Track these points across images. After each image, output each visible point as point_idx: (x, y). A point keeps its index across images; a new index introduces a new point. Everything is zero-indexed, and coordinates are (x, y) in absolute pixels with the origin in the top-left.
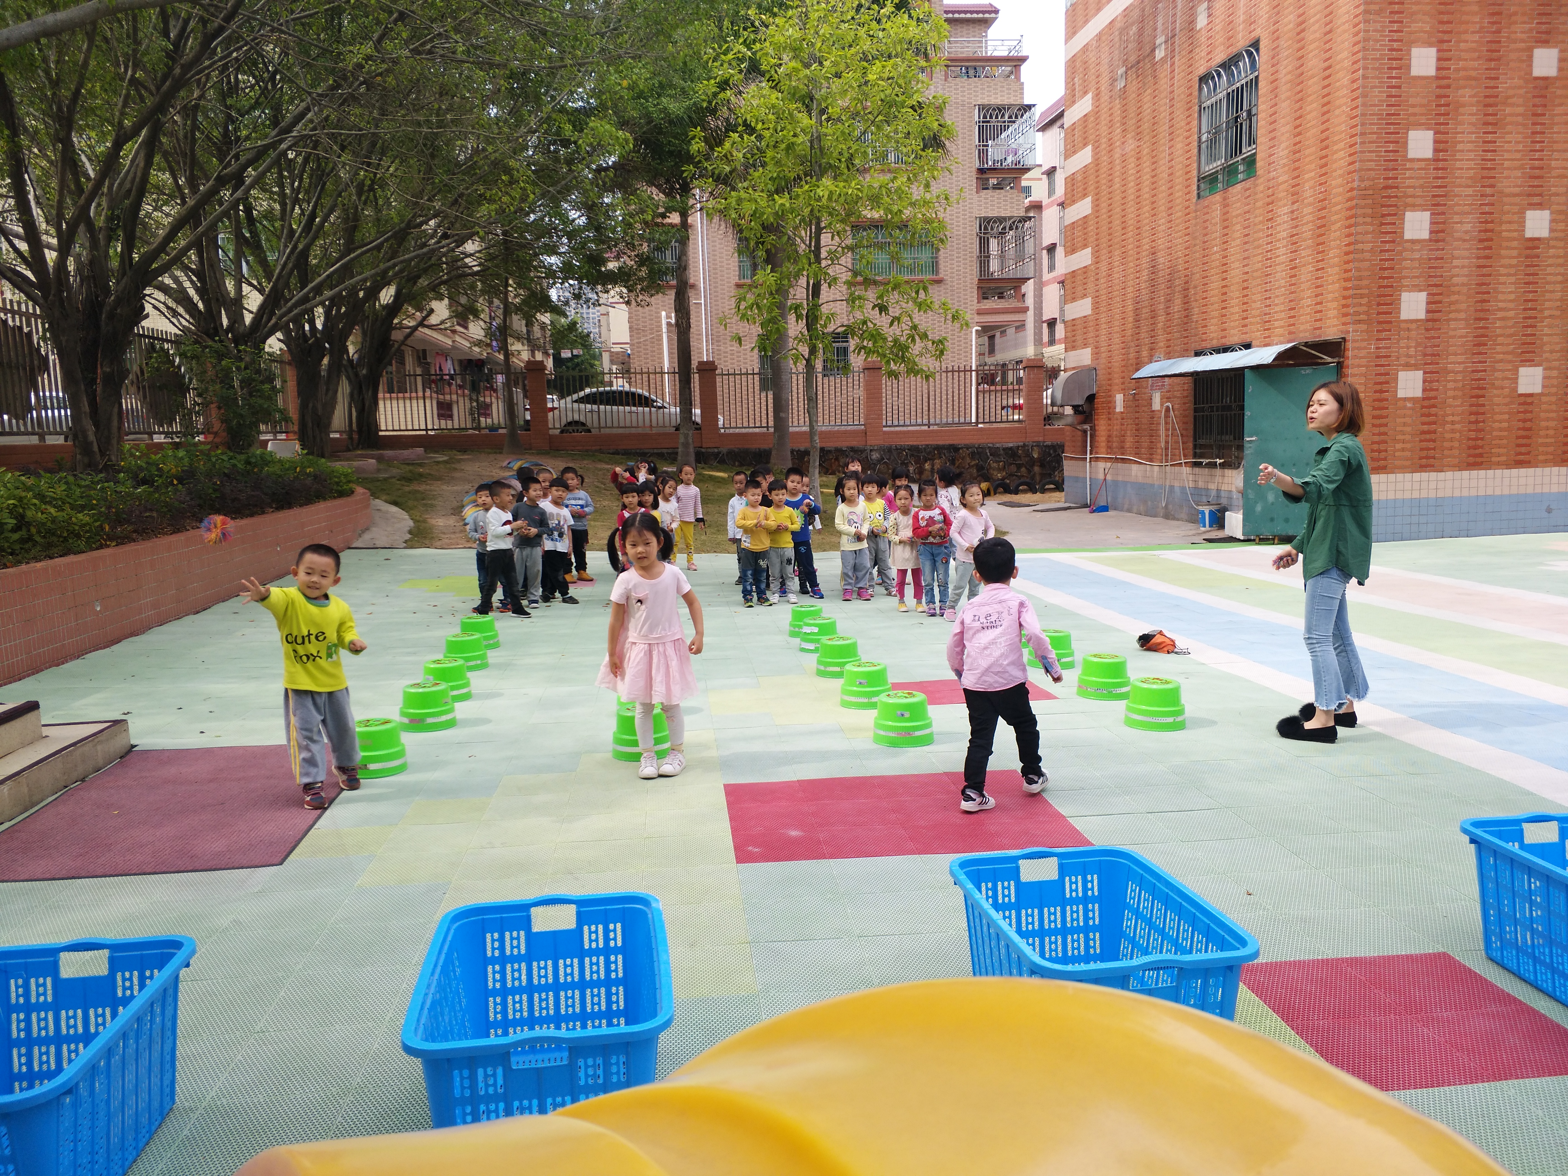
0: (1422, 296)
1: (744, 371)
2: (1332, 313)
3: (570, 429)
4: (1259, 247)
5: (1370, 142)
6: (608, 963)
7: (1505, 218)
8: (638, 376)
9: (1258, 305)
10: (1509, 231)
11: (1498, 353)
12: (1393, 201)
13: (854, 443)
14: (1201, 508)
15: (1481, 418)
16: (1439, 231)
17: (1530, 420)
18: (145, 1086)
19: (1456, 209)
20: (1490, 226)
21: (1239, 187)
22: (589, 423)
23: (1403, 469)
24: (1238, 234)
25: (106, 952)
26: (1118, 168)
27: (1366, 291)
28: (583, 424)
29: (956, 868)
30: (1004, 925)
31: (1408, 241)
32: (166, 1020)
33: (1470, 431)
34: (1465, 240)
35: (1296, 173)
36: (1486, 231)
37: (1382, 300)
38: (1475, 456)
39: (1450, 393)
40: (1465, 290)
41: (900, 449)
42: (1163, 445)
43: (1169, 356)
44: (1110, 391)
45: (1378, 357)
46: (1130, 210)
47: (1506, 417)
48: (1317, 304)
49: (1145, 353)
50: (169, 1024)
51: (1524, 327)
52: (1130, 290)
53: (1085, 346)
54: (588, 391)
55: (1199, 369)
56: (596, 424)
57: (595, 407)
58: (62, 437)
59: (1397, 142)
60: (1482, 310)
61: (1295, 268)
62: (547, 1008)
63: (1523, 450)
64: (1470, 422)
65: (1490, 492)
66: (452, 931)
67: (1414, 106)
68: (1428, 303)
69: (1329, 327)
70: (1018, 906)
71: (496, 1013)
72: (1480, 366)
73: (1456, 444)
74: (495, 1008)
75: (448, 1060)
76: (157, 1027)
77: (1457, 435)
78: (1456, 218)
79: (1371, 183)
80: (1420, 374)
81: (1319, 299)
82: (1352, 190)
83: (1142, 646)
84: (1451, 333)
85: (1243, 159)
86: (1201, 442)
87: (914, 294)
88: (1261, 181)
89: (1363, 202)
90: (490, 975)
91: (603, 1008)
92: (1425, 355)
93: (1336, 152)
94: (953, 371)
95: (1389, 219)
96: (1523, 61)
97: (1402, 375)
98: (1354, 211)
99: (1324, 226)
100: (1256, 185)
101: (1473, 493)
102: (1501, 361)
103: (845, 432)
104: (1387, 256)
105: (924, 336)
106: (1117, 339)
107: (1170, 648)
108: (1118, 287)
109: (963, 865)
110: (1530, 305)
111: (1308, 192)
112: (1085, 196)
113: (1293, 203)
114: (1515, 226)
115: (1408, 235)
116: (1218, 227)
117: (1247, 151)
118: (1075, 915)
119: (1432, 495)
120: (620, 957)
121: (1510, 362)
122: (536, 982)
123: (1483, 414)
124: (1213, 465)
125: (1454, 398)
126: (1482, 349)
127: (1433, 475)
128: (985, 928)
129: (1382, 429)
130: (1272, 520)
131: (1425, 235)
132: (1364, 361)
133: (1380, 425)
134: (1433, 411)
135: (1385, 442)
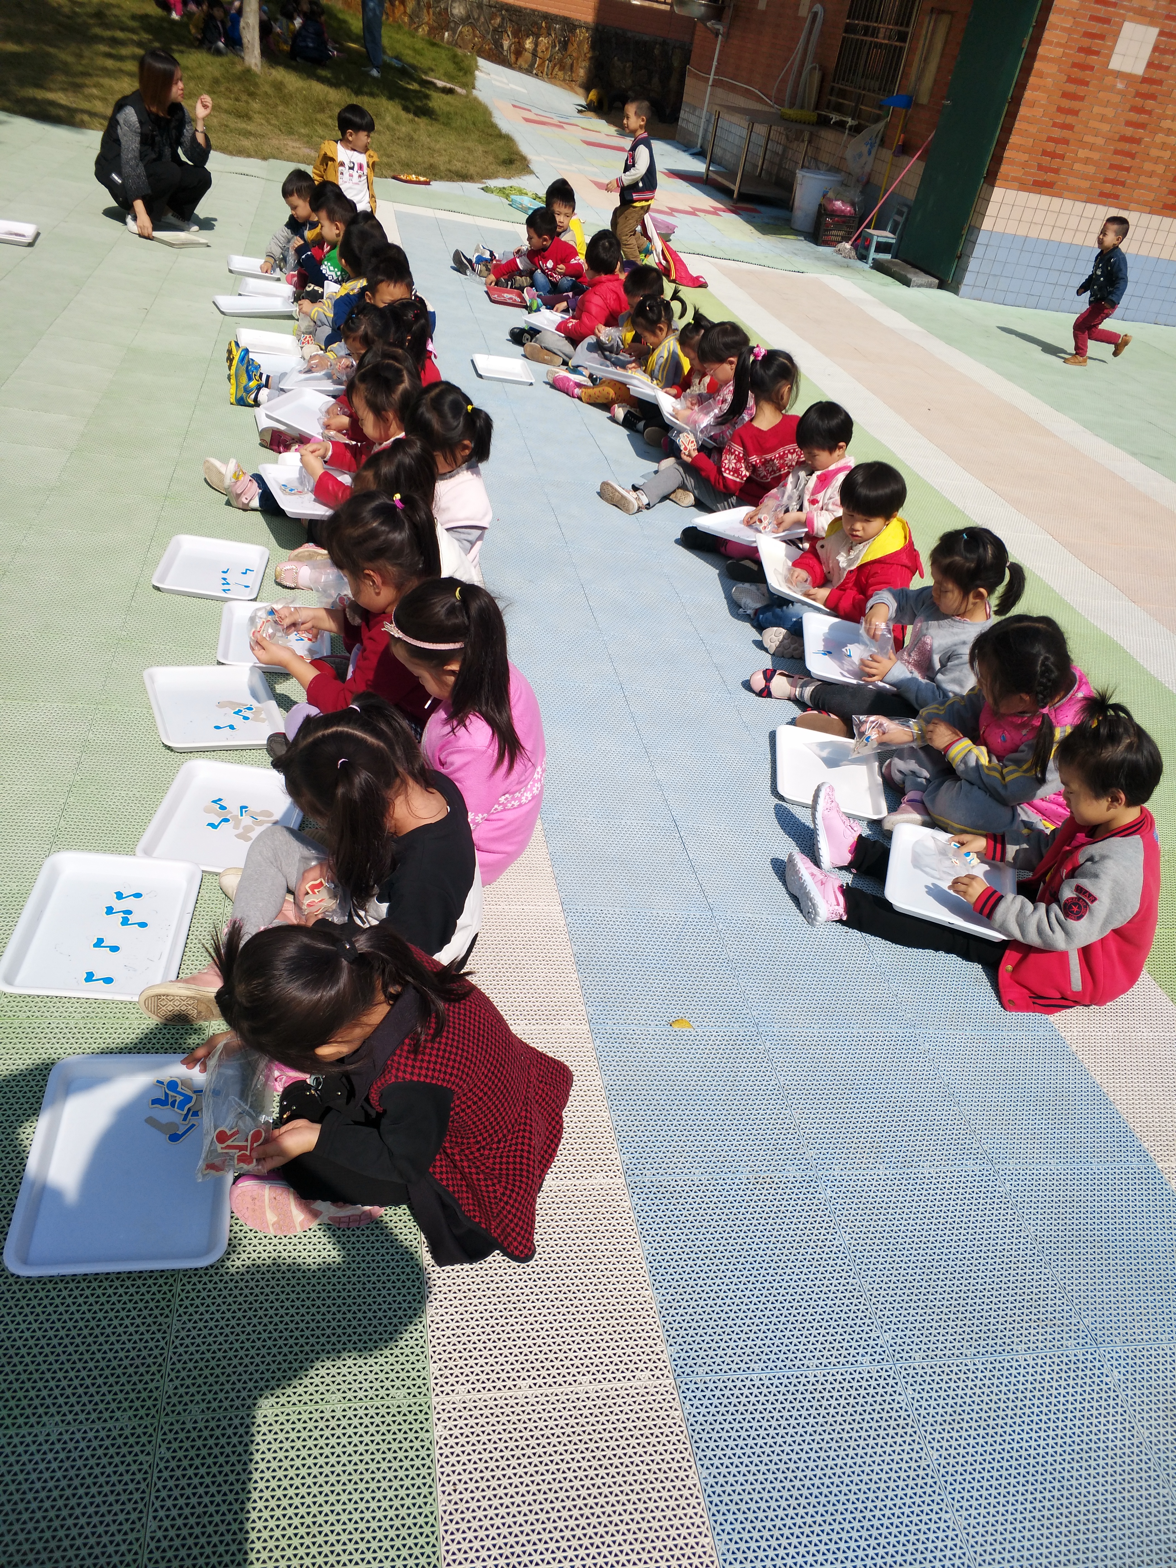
77: (1167, 154)
80: (1153, 33)
86: (840, 84)
97: (1127, 29)
124: (842, 127)
133: (1070, 112)
134: (1150, 104)
135: (1066, 142)
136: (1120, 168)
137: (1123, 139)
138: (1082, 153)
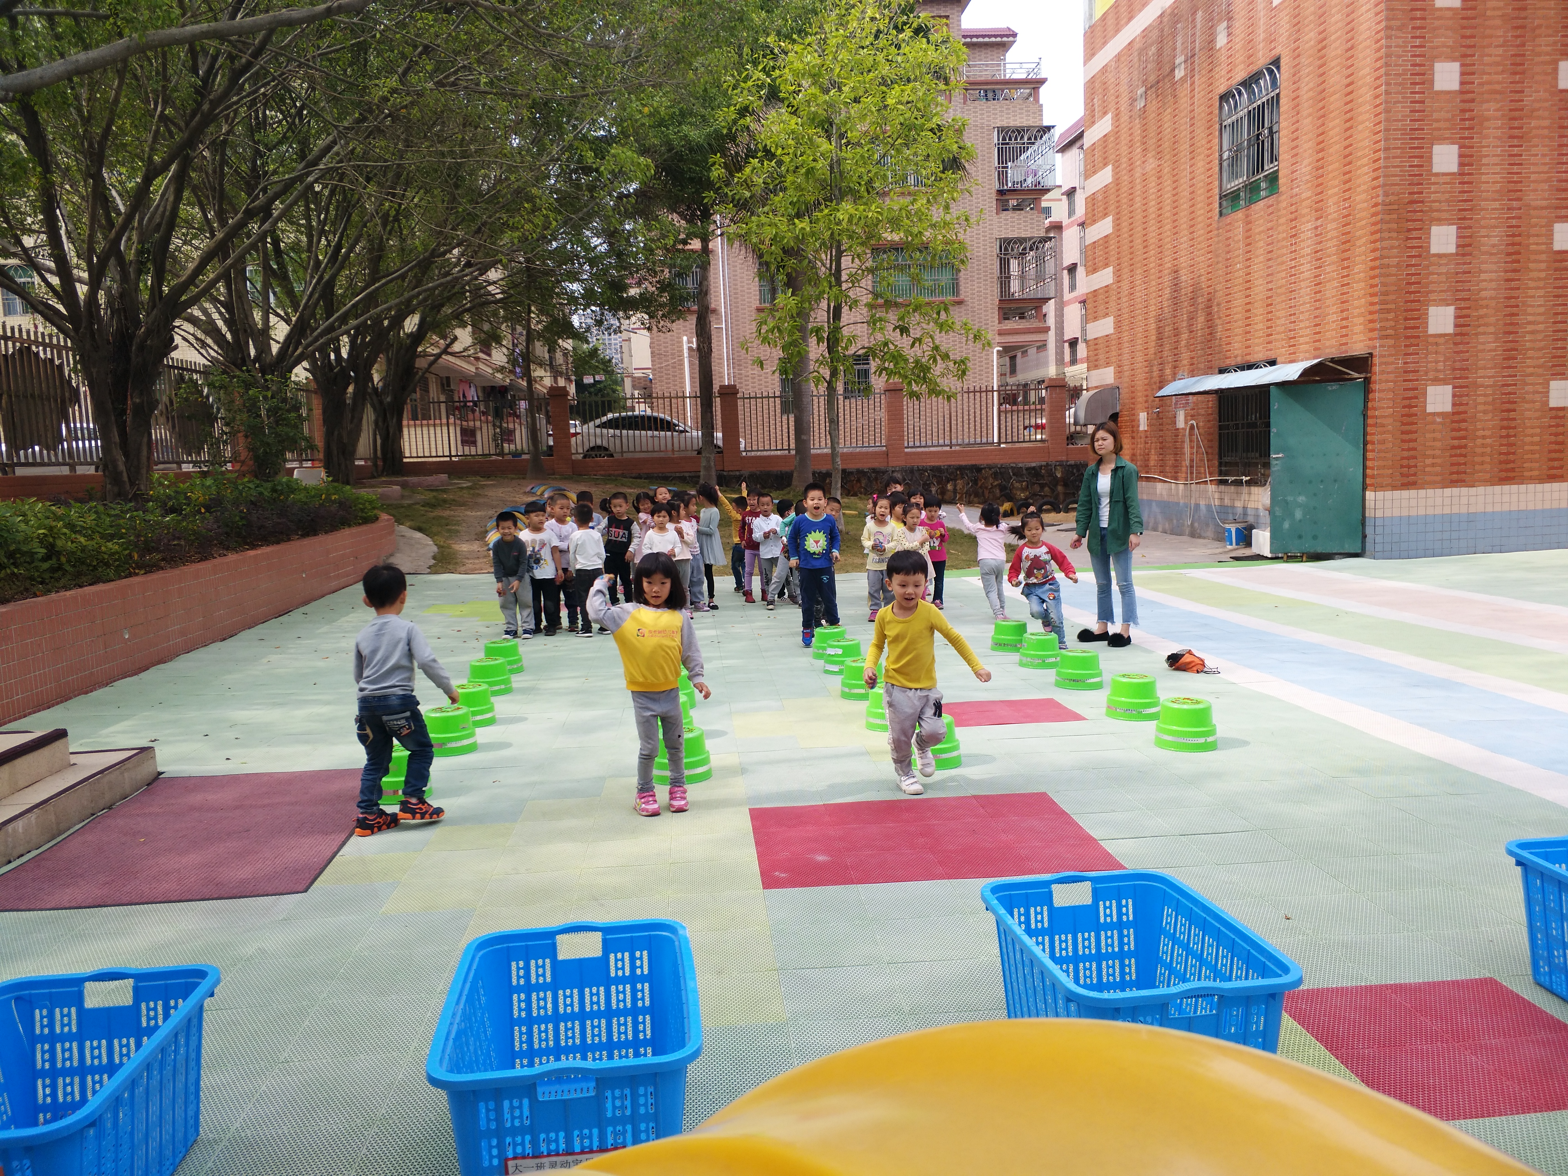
0: (1450, 310)
1: (765, 394)
2: (1358, 329)
3: (593, 453)
4: (1283, 263)
5: (1394, 157)
6: (634, 991)
7: (1533, 231)
8: (661, 401)
9: (1282, 321)
10: (1537, 244)
11: (1529, 367)
12: (1418, 215)
13: (876, 465)
14: (1227, 526)
15: (1512, 432)
16: (1465, 245)
17: (1562, 434)
18: (168, 1117)
19: (1482, 223)
20: (1517, 239)
21: (1261, 204)
22: (611, 448)
23: (1433, 485)
24: (1261, 251)
25: (131, 981)
26: (1139, 187)
27: (1393, 306)
28: (606, 449)
29: (988, 894)
30: (1037, 950)
31: (1435, 255)
32: (191, 1050)
33: (1502, 445)
34: (1492, 254)
35: (1319, 189)
36: (1513, 244)
37: (1410, 315)
38: (1507, 470)
39: (1480, 408)
40: (1493, 303)
41: (922, 470)
42: (1188, 463)
43: (1193, 373)
44: (1133, 409)
45: (1405, 372)
46: (1151, 229)
47: (1538, 431)
48: (1342, 319)
49: (1168, 371)
50: (193, 1055)
51: (1554, 340)
52: (1153, 308)
53: (1108, 364)
54: (610, 416)
55: (1223, 387)
56: (618, 448)
57: (618, 432)
58: (93, 467)
59: (1422, 157)
60: (1511, 324)
61: (1320, 284)
62: (573, 1037)
63: (1556, 464)
64: (1502, 437)
65: (1523, 507)
66: (477, 960)
67: (1438, 121)
68: (1456, 317)
69: (1355, 342)
70: (1051, 932)
71: (521, 1042)
72: (1510, 380)
73: (1488, 459)
74: (520, 1038)
75: (474, 1092)
76: (181, 1058)
77: (1489, 450)
78: (1483, 232)
79: (1396, 198)
80: (1449, 389)
81: (1345, 314)
82: (1376, 205)
83: (1171, 666)
84: (1480, 347)
85: (1265, 176)
86: (1226, 459)
87: (935, 316)
88: (1284, 197)
89: (1387, 217)
90: (515, 1004)
91: (630, 1037)
92: (1454, 369)
93: (1359, 168)
94: (974, 392)
95: (1415, 234)
96: (1549, 74)
97: (1431, 390)
98: (1379, 227)
99: (1349, 241)
100: (1278, 203)
101: (1506, 508)
102: (1531, 375)
103: (867, 453)
104: (1413, 270)
105: (946, 357)
106: (1140, 358)
107: (1200, 667)
108: (1140, 306)
109: (995, 890)
110: (1559, 318)
111: (1332, 207)
112: (1106, 215)
113: (1317, 219)
114: (1543, 239)
115: (1434, 250)
116: (1241, 245)
117: (1269, 168)
118: (1110, 941)
119: (1464, 510)
120: (647, 985)
121: (1539, 375)
122: (561, 1010)
123: (1515, 428)
124: (1239, 483)
125: (1485, 412)
126: (1511, 363)
127: (1464, 490)
128: (1018, 956)
129: (1412, 445)
130: (1300, 537)
131: (1452, 249)
132: (1392, 377)
133: (1410, 441)
134: (1463, 425)
135: (1415, 458)
136: (1459, 464)
137: (1454, 447)
138: (1428, 461)
